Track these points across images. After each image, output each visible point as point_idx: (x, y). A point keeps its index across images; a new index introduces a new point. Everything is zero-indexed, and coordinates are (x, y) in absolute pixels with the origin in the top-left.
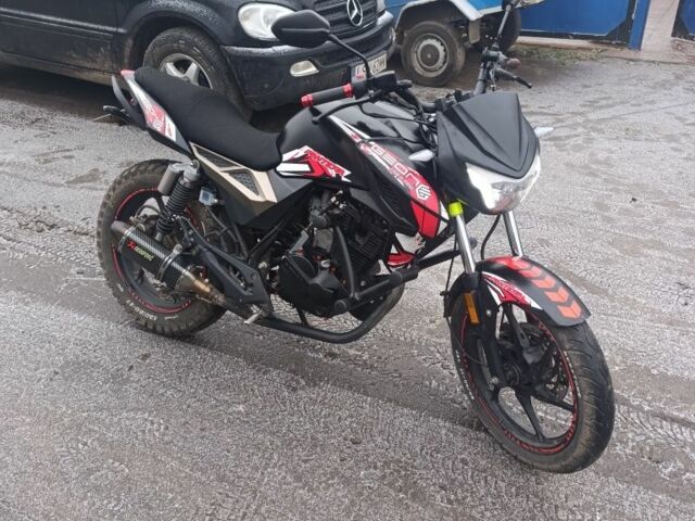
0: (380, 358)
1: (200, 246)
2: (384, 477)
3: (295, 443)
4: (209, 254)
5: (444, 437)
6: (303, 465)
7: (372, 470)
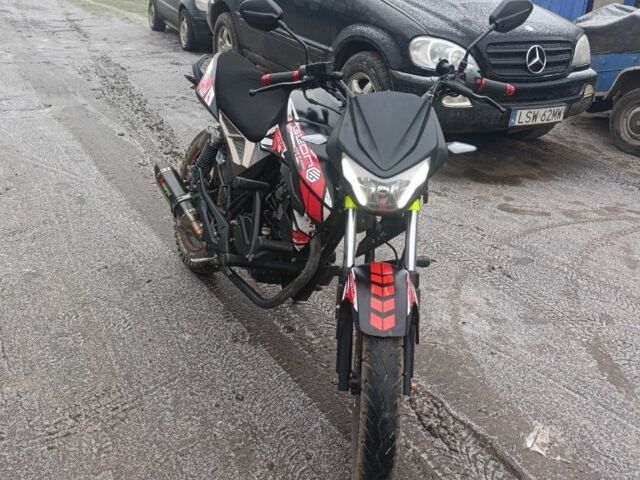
0: (326, 347)
1: (200, 194)
2: (234, 433)
3: (198, 378)
4: (203, 202)
5: (312, 429)
6: (188, 395)
7: (229, 425)
